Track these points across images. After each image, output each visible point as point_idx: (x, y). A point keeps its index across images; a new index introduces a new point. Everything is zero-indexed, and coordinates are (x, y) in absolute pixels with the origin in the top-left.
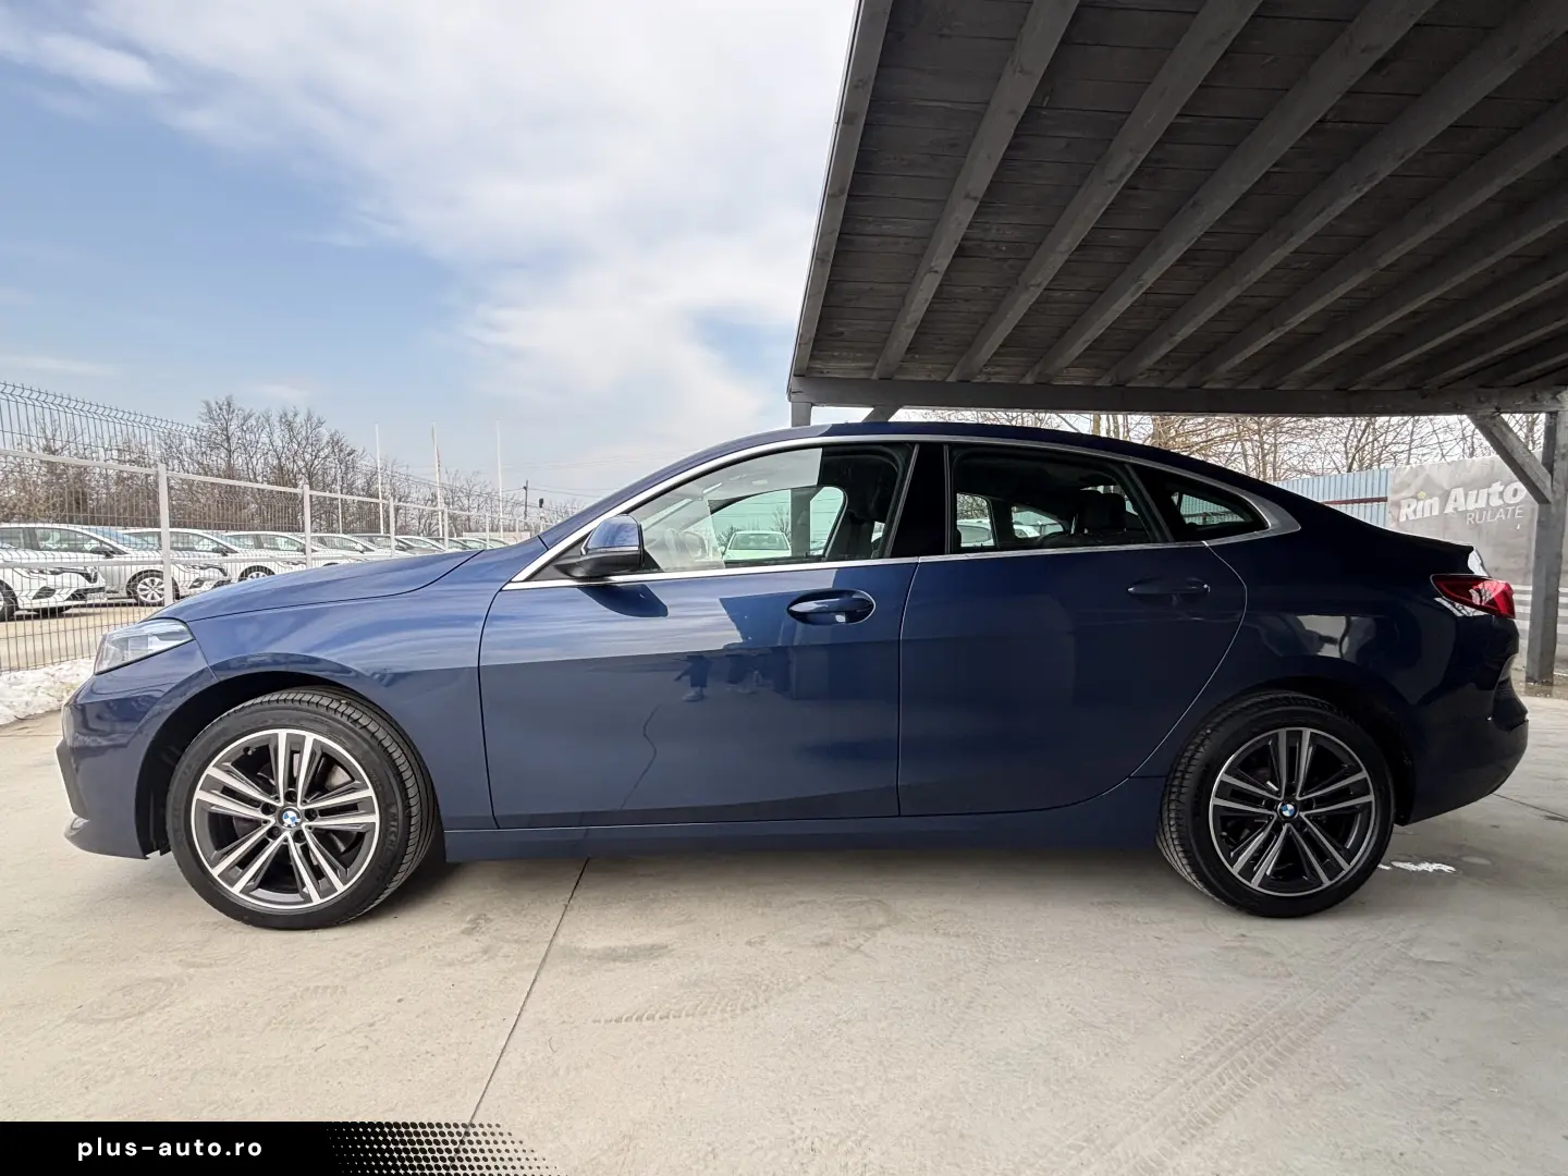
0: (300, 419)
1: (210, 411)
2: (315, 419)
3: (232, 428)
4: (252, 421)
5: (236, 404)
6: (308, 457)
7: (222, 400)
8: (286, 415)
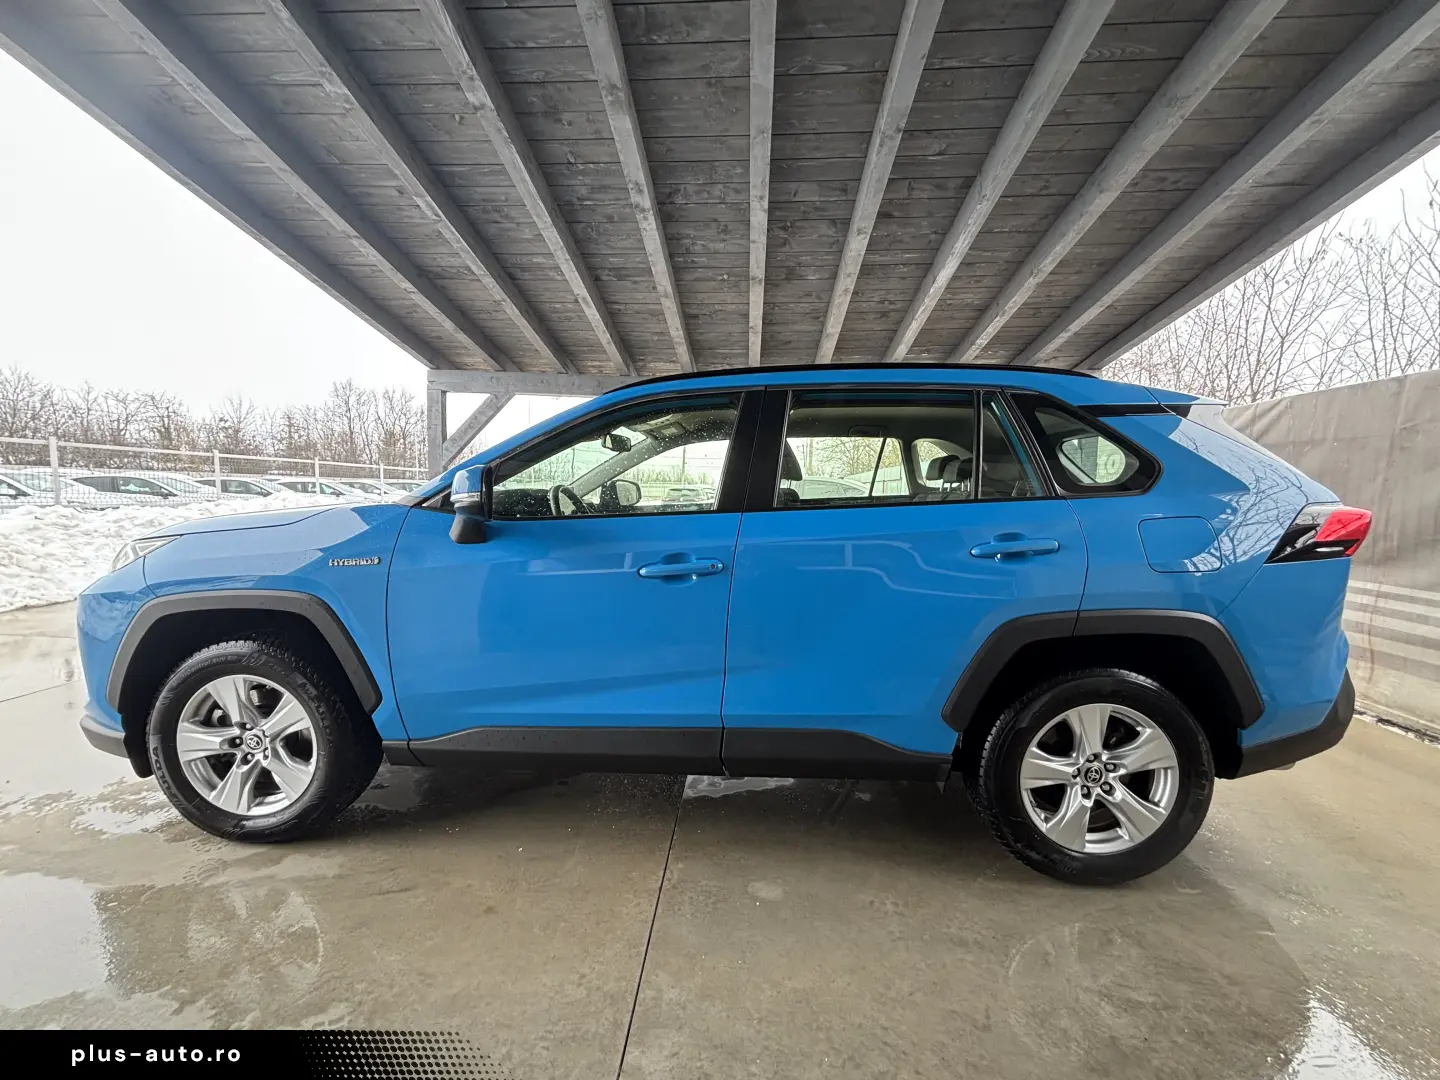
0: (397, 396)
1: (336, 390)
2: (408, 395)
3: (351, 403)
4: (364, 398)
5: (355, 384)
6: (403, 425)
7: (344, 382)
8: (387, 392)
